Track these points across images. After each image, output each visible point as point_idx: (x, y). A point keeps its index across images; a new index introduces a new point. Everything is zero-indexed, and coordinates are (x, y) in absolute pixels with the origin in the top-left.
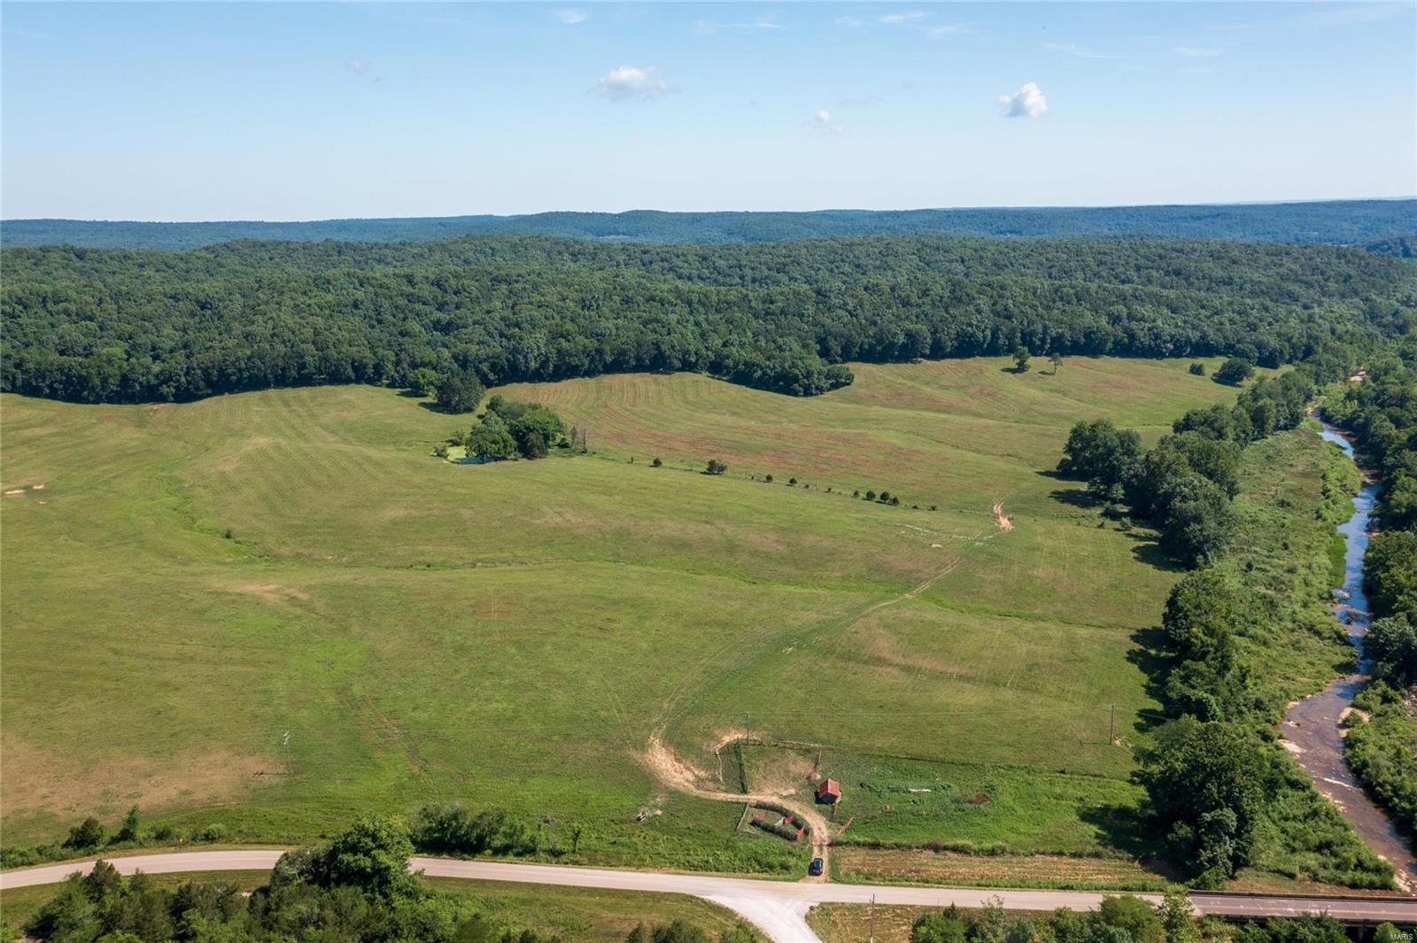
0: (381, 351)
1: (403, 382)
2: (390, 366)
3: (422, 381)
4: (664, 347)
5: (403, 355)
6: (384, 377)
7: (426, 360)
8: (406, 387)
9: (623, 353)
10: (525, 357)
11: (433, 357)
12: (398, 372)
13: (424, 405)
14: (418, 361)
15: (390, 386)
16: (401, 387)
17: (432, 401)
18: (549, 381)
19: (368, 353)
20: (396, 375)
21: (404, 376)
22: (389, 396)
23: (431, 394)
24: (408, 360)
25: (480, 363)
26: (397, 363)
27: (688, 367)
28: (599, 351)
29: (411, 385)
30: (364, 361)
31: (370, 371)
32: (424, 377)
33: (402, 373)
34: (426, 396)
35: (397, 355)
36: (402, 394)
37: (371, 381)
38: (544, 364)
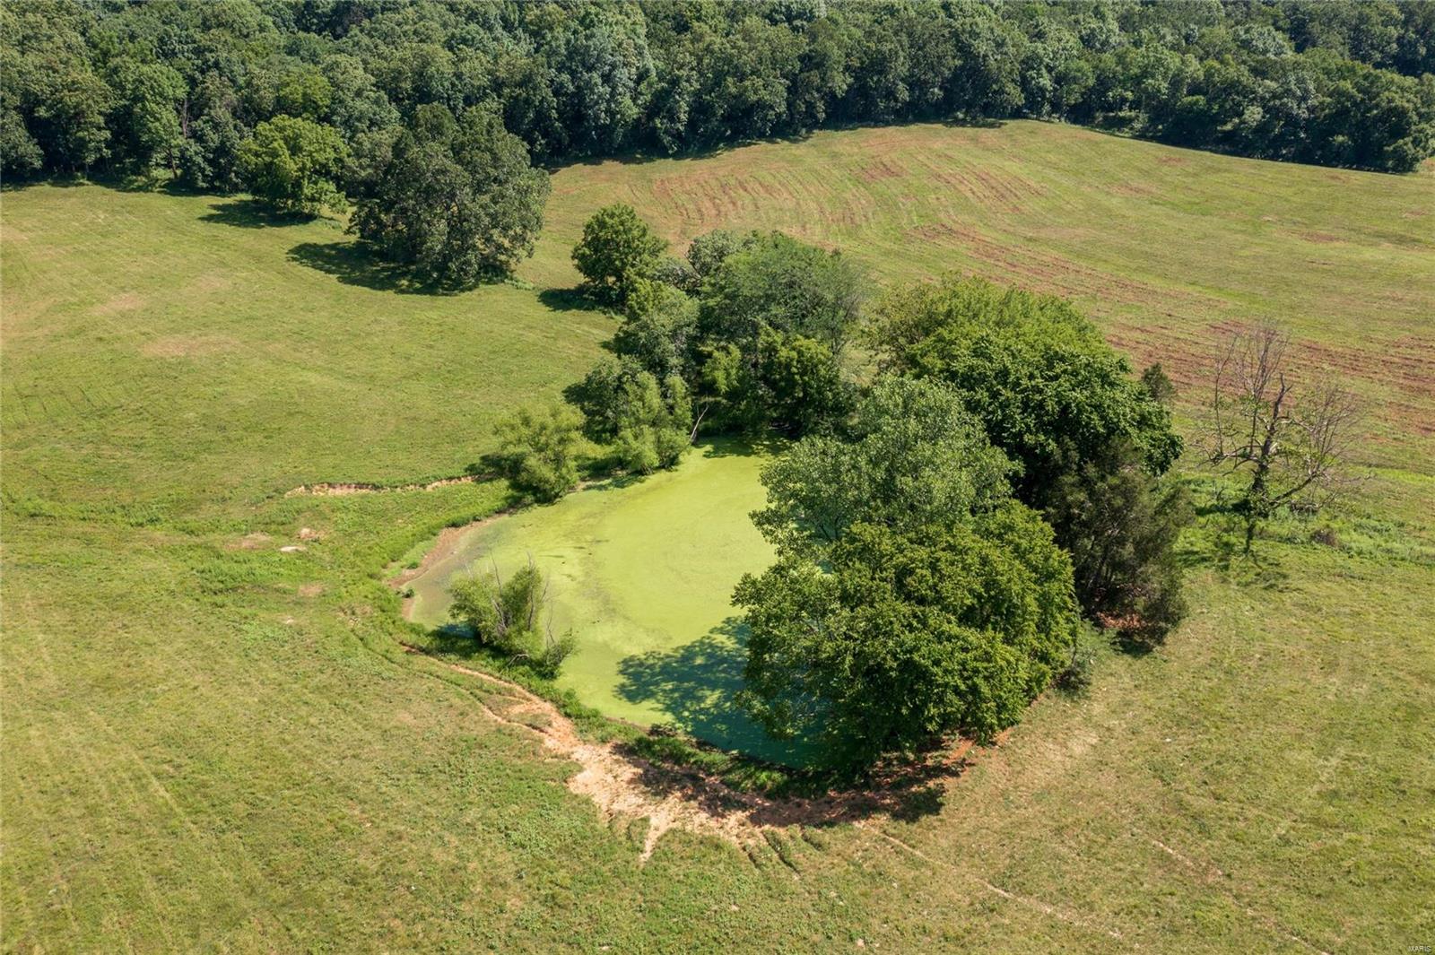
0: (132, 69)
1: (221, 174)
2: (168, 115)
3: (290, 165)
4: (982, 47)
5: (212, 82)
6: (158, 157)
7: (295, 92)
8: (235, 189)
9: (878, 64)
10: (607, 78)
11: (319, 86)
12: (198, 137)
13: (309, 254)
14: (268, 96)
15: (182, 186)
16: (219, 191)
17: (337, 237)
18: (678, 156)
19: (87, 76)
20: (194, 147)
21: (223, 150)
22: (172, 228)
23: (325, 210)
24: (232, 96)
25: (469, 101)
26: (195, 107)
27: (1033, 105)
28: (812, 61)
29: (250, 181)
30: (71, 99)
31: (98, 136)
32: (295, 150)
33: (214, 139)
34: (309, 218)
35: (192, 82)
36: (227, 216)
37: (107, 174)
38: (660, 104)
